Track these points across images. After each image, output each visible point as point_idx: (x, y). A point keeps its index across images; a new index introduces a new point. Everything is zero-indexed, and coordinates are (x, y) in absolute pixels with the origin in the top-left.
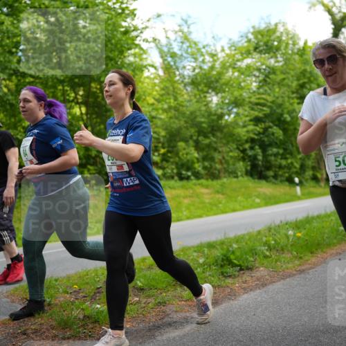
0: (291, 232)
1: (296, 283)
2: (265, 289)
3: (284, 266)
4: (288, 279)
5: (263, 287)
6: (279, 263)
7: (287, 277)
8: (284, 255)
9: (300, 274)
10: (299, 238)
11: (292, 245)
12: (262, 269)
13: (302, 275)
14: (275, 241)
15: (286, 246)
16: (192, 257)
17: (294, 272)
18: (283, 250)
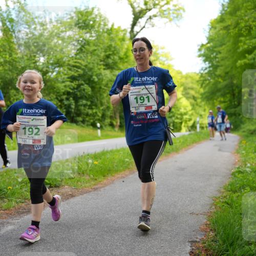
0: (90, 161)
1: (90, 197)
2: (67, 201)
3: (83, 185)
4: (85, 195)
5: (66, 200)
6: (79, 183)
7: (85, 193)
8: (84, 177)
9: (94, 191)
10: (96, 165)
11: (90, 170)
12: (66, 187)
13: (96, 192)
14: (78, 167)
15: (86, 171)
16: (12, 177)
17: (91, 190)
18: (83, 174)
